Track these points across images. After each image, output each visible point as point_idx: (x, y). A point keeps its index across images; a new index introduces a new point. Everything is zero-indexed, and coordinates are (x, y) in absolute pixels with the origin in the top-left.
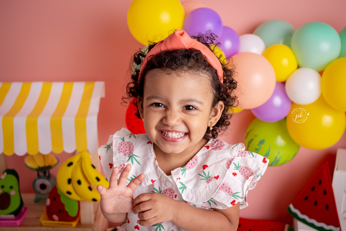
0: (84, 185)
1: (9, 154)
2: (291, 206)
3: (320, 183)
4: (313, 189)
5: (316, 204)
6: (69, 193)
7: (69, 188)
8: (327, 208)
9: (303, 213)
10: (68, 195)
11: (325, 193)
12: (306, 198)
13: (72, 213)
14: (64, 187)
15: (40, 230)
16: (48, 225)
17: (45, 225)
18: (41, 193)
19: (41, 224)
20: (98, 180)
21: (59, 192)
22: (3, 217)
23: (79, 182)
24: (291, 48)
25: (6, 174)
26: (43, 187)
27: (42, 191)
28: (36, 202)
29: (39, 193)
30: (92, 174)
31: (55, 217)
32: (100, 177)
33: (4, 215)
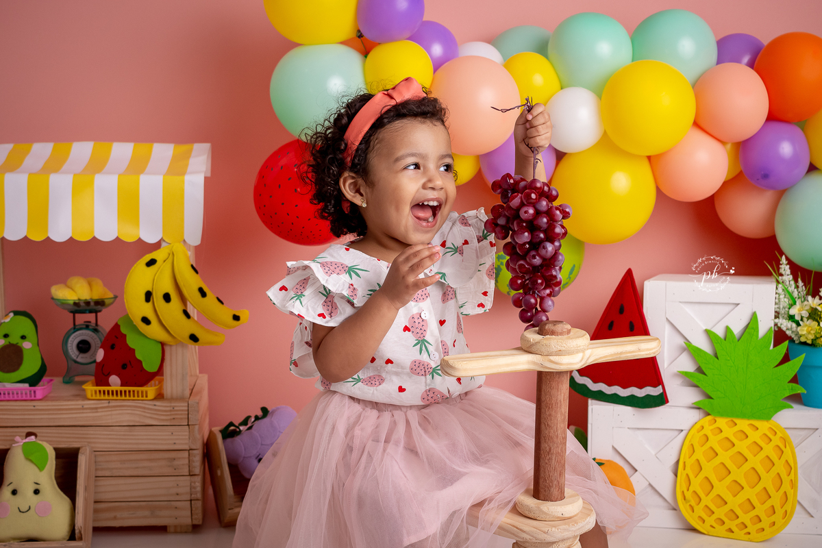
0: (175, 305)
1: (37, 237)
2: (575, 374)
3: (621, 311)
4: (610, 326)
6: (146, 321)
7: (146, 310)
9: (595, 381)
10: (142, 326)
11: (632, 327)
13: (150, 366)
14: (137, 308)
15: (83, 408)
16: (98, 397)
17: (94, 397)
18: (79, 360)
19: (85, 398)
20: (203, 293)
21: (123, 330)
22: (8, 386)
23: (167, 298)
24: (546, 56)
25: (12, 315)
26: (84, 347)
27: (82, 355)
28: (66, 382)
29: (76, 362)
30: (191, 282)
31: (114, 379)
32: (206, 289)
33: (8, 383)
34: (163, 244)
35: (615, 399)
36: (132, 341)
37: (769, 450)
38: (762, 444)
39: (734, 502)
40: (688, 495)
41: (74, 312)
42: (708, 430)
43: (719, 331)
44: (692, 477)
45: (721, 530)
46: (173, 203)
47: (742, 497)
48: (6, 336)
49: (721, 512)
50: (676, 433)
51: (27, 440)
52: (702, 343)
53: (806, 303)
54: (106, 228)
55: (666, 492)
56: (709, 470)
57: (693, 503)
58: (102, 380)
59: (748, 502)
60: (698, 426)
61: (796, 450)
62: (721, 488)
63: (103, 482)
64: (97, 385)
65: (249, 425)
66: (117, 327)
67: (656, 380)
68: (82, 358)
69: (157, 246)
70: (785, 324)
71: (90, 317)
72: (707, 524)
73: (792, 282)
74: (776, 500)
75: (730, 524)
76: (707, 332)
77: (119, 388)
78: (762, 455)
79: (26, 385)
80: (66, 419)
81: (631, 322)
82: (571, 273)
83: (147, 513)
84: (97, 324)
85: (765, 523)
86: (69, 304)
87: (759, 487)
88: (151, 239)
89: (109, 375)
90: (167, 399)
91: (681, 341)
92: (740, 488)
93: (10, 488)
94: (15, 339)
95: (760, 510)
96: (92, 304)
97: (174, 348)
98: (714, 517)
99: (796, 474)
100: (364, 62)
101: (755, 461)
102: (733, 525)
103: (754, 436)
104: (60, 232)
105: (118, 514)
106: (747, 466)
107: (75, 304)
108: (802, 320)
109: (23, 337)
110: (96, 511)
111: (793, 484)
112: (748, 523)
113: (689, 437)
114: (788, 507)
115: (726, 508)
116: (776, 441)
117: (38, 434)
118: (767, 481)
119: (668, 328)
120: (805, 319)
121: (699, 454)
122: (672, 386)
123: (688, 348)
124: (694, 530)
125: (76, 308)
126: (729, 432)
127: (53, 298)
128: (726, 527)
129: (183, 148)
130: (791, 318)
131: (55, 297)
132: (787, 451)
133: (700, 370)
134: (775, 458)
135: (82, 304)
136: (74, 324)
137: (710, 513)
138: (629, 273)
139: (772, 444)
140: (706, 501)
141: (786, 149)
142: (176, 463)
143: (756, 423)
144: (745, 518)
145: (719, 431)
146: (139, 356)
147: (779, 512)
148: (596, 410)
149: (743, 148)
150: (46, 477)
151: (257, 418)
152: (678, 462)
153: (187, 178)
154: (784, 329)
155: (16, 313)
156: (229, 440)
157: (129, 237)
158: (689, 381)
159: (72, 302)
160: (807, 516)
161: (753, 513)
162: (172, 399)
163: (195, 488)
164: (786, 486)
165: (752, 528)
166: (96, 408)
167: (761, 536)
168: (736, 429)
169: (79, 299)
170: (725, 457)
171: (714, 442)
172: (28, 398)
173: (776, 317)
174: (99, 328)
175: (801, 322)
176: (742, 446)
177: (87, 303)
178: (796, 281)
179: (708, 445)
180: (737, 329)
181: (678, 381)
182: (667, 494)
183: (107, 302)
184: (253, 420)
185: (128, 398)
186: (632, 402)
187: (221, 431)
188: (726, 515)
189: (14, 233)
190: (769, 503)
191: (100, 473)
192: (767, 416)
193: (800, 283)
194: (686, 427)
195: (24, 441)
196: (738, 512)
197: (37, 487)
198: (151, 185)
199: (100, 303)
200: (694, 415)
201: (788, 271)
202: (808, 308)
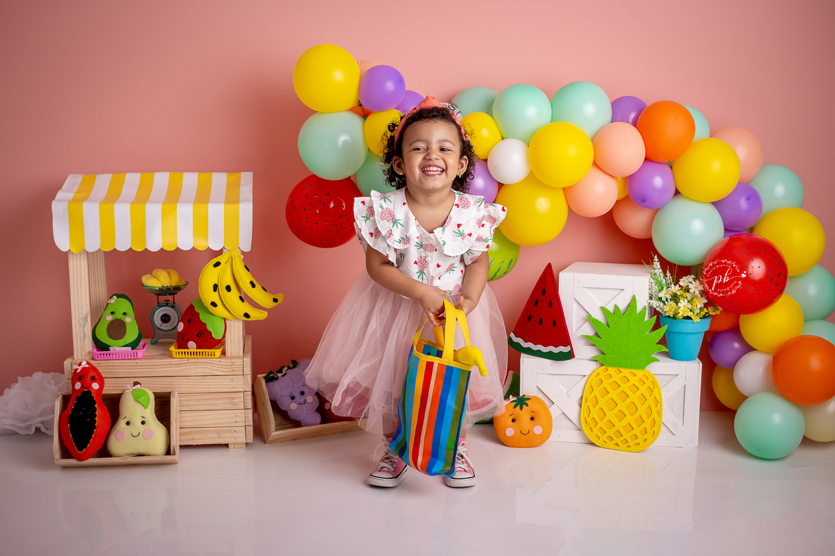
0: (234, 294)
1: (139, 249)
2: (512, 335)
3: (544, 293)
4: (536, 303)
5: (541, 323)
6: (214, 304)
7: (214, 297)
8: (554, 324)
9: (526, 341)
10: (211, 308)
11: (551, 305)
12: (529, 319)
13: (217, 335)
14: (209, 296)
15: (170, 364)
16: (181, 357)
17: (178, 357)
18: (162, 328)
19: (171, 357)
20: (253, 286)
21: (197, 310)
22: (117, 349)
23: (228, 288)
24: (492, 116)
25: (115, 297)
26: (165, 318)
27: (164, 324)
28: (154, 343)
29: (159, 329)
30: (245, 278)
31: (192, 344)
32: (255, 282)
33: (117, 347)
34: (225, 251)
35: (538, 354)
36: (203, 318)
37: (643, 390)
38: (639, 386)
39: (620, 425)
40: (589, 420)
41: (158, 295)
42: (602, 376)
43: (610, 308)
44: (591, 407)
45: (610, 444)
46: (231, 223)
47: (625, 422)
48: (112, 313)
49: (610, 432)
50: (581, 377)
51: (135, 387)
52: (598, 316)
53: (669, 289)
54: (186, 241)
55: (574, 418)
56: (603, 403)
57: (592, 426)
58: (182, 345)
59: (629, 425)
60: (595, 373)
61: (662, 391)
62: (611, 415)
63: (185, 414)
64: (178, 348)
65: (284, 372)
66: (192, 307)
67: (566, 341)
68: (165, 327)
69: (220, 252)
70: (655, 304)
71: (170, 298)
72: (601, 440)
73: (662, 274)
74: (647, 424)
75: (617, 440)
76: (602, 308)
77: (195, 350)
78: (639, 393)
79: (130, 348)
80: (159, 371)
81: (550, 301)
82: (509, 264)
83: (215, 435)
84: (174, 303)
85: (640, 440)
86: (156, 290)
87: (636, 415)
88: (216, 248)
89: (188, 341)
90: (229, 358)
91: (584, 314)
92: (624, 416)
93: (126, 421)
94: (119, 316)
95: (637, 431)
96: (172, 289)
97: (232, 322)
98: (606, 435)
99: (661, 407)
100: (364, 123)
101: (634, 397)
102: (618, 440)
103: (633, 380)
104: (154, 244)
105: (195, 437)
106: (628, 401)
107: (160, 289)
108: (667, 300)
109: (125, 314)
110: (181, 434)
111: (659, 413)
112: (629, 440)
113: (589, 381)
114: (655, 428)
115: (614, 429)
116: (648, 383)
118: (642, 411)
119: (575, 305)
120: (669, 300)
121: (596, 392)
122: (578, 346)
123: (589, 319)
124: (593, 444)
125: (160, 292)
126: (616, 377)
127: (143, 285)
128: (614, 442)
129: (234, 176)
130: (660, 299)
131: (144, 284)
132: (655, 391)
133: (597, 335)
134: (647, 395)
135: (165, 289)
136: (158, 303)
137: (603, 432)
138: (549, 265)
139: (646, 386)
140: (601, 424)
141: (658, 181)
142: (235, 401)
143: (635, 371)
144: (627, 436)
145: (609, 376)
146: (210, 329)
147: (650, 432)
148: (527, 362)
149: (630, 180)
150: (149, 412)
151: (289, 368)
152: (582, 396)
153: (241, 206)
154: (655, 307)
155: (119, 296)
156: (270, 383)
157: (201, 246)
158: (590, 342)
159: (158, 289)
160: (671, 434)
161: (632, 433)
162: (231, 358)
163: (248, 418)
164: (654, 414)
165: (631, 443)
166: (180, 364)
167: (638, 448)
168: (621, 375)
169: (163, 286)
170: (613, 394)
171: (606, 384)
172: (133, 357)
173: (651, 298)
174: (176, 305)
175: (666, 302)
176: (625, 387)
177: (168, 289)
178: (665, 272)
179: (602, 386)
180: (622, 307)
181: (583, 342)
182: (575, 420)
183: (181, 287)
184: (286, 368)
185: (201, 356)
186: (550, 356)
187: (264, 377)
188: (614, 434)
189: (122, 246)
190: (643, 426)
191: (183, 409)
192: (642, 367)
193: (668, 274)
194: (587, 373)
195: (133, 388)
196: (622, 432)
197: (143, 419)
198: (216, 211)
199: (177, 289)
200: (593, 365)
201: (659, 266)
202: (670, 293)
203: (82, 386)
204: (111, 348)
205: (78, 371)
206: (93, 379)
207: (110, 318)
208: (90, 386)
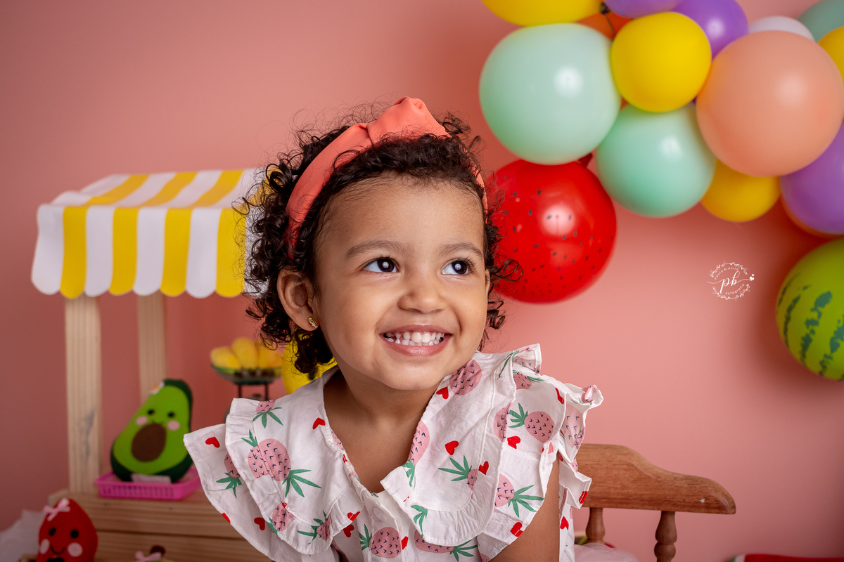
22: (144, 478)
25: (162, 385)
33: (145, 475)
41: (239, 384)
48: (151, 412)
71: (261, 390)
79: (167, 479)
94: (159, 418)
96: (259, 373)
100: (610, 47)
104: (201, 284)
107: (238, 374)
109: (171, 415)
117: (167, 549)
125: (238, 380)
127: (213, 366)
131: (215, 364)
135: (245, 373)
155: (168, 382)
159: (232, 372)
169: (243, 369)
172: (164, 497)
177: (252, 373)
183: (277, 372)
195: (148, 559)
199: (268, 374)
203: (51, 548)
204: (134, 477)
205: (50, 518)
206: (75, 536)
207: (142, 420)
208: (65, 549)
